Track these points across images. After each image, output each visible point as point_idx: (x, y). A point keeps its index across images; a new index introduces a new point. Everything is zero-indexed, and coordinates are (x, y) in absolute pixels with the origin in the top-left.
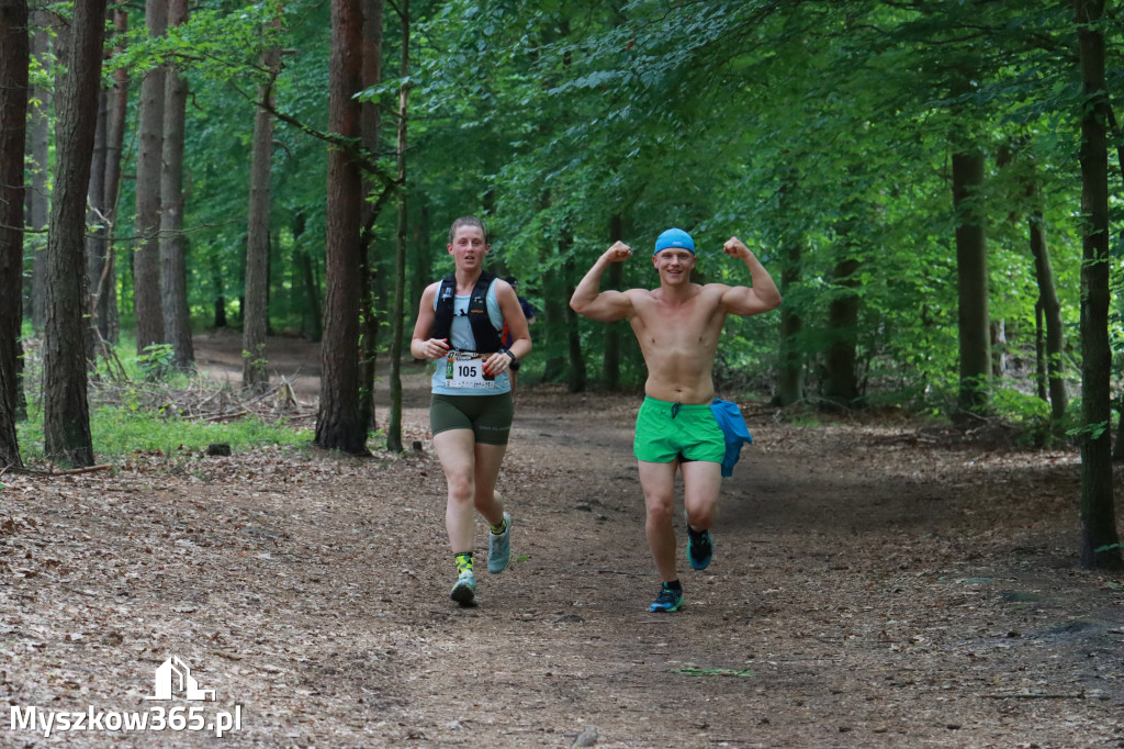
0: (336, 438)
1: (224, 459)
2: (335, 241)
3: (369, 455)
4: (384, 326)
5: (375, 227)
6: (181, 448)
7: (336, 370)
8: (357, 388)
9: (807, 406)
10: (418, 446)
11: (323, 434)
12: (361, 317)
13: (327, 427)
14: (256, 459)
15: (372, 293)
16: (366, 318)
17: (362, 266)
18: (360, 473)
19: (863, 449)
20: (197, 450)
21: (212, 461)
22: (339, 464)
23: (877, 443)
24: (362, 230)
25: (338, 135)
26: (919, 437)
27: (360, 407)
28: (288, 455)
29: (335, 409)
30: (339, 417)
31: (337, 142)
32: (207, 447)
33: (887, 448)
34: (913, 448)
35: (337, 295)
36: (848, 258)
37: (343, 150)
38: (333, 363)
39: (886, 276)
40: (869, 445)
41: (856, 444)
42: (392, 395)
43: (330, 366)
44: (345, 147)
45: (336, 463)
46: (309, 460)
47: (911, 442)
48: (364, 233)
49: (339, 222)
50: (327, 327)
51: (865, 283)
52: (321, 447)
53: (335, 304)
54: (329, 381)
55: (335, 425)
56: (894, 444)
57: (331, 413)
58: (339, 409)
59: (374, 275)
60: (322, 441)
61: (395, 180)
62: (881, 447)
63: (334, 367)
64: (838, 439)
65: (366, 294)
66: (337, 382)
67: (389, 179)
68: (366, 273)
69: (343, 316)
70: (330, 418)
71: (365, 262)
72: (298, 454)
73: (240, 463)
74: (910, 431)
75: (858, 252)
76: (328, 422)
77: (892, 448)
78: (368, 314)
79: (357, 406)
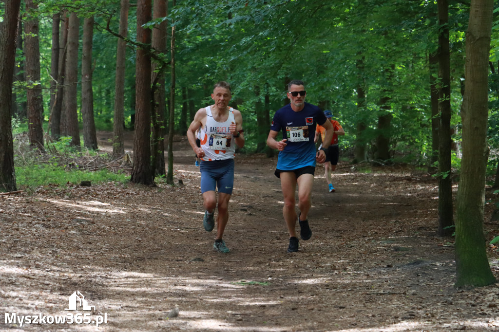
0: (140, 178)
1: (87, 187)
2: (139, 90)
3: (155, 186)
4: (162, 128)
5: (157, 84)
6: (68, 183)
7: (140, 148)
8: (150, 156)
9: (368, 164)
10: (181, 182)
11: (134, 177)
12: (152, 124)
13: (136, 173)
14: (102, 188)
15: (156, 113)
16: (154, 124)
17: (152, 101)
18: (148, 194)
19: (388, 183)
20: (76, 184)
21: (82, 189)
22: (139, 190)
23: (394, 180)
24: (152, 85)
25: (140, 43)
26: (412, 177)
27: (151, 165)
28: (118, 186)
29: (140, 165)
30: (141, 169)
31: (140, 45)
32: (80, 182)
33: (398, 182)
34: (410, 182)
35: (140, 115)
36: (385, 97)
37: (143, 49)
38: (139, 145)
39: (402, 104)
40: (391, 181)
41: (386, 181)
42: (169, 159)
43: (137, 146)
44: (144, 48)
45: (138, 190)
46: (126, 188)
47: (409, 179)
48: (153, 87)
49: (141, 82)
50: (136, 128)
51: (392, 107)
52: (133, 182)
53: (140, 118)
54: (137, 153)
55: (140, 172)
56: (402, 180)
57: (138, 167)
58: (142, 165)
59: (158, 105)
60: (134, 180)
61: (166, 63)
62: (396, 182)
63: (139, 147)
64: (378, 178)
65: (154, 114)
66: (140, 153)
67: (164, 62)
68: (153, 104)
69: (143, 124)
70: (137, 169)
71: (153, 99)
72: (122, 186)
73: (95, 189)
74: (409, 175)
75: (389, 94)
76: (136, 171)
77: (401, 182)
78: (154, 123)
79: (150, 163)
